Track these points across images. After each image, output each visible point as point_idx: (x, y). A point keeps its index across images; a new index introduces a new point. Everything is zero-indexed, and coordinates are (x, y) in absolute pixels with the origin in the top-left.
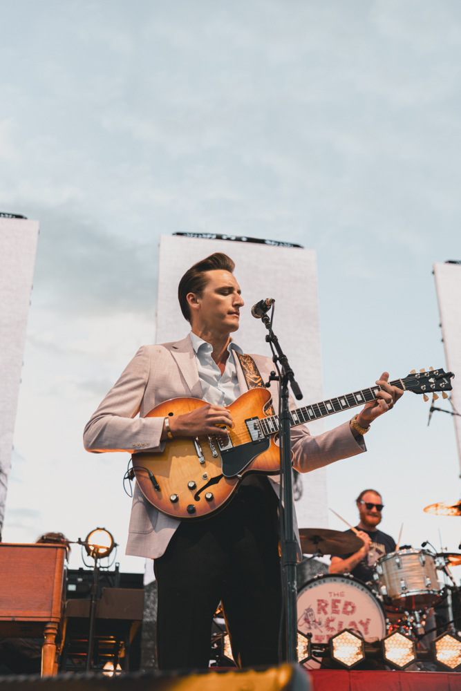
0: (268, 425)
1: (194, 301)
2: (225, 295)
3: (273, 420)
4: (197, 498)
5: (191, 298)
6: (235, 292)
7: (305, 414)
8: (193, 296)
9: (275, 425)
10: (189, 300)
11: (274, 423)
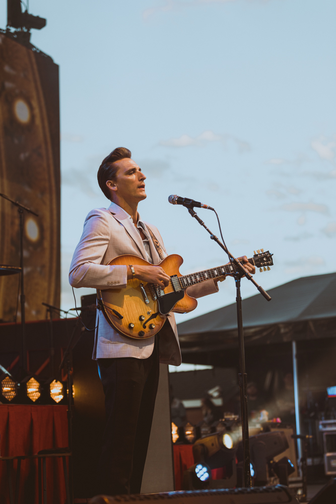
0: (184, 282)
1: (113, 185)
2: (130, 174)
3: (191, 278)
4: (145, 327)
5: (110, 184)
6: (138, 170)
7: (213, 273)
8: (110, 182)
9: (188, 283)
10: (109, 185)
11: (187, 281)
